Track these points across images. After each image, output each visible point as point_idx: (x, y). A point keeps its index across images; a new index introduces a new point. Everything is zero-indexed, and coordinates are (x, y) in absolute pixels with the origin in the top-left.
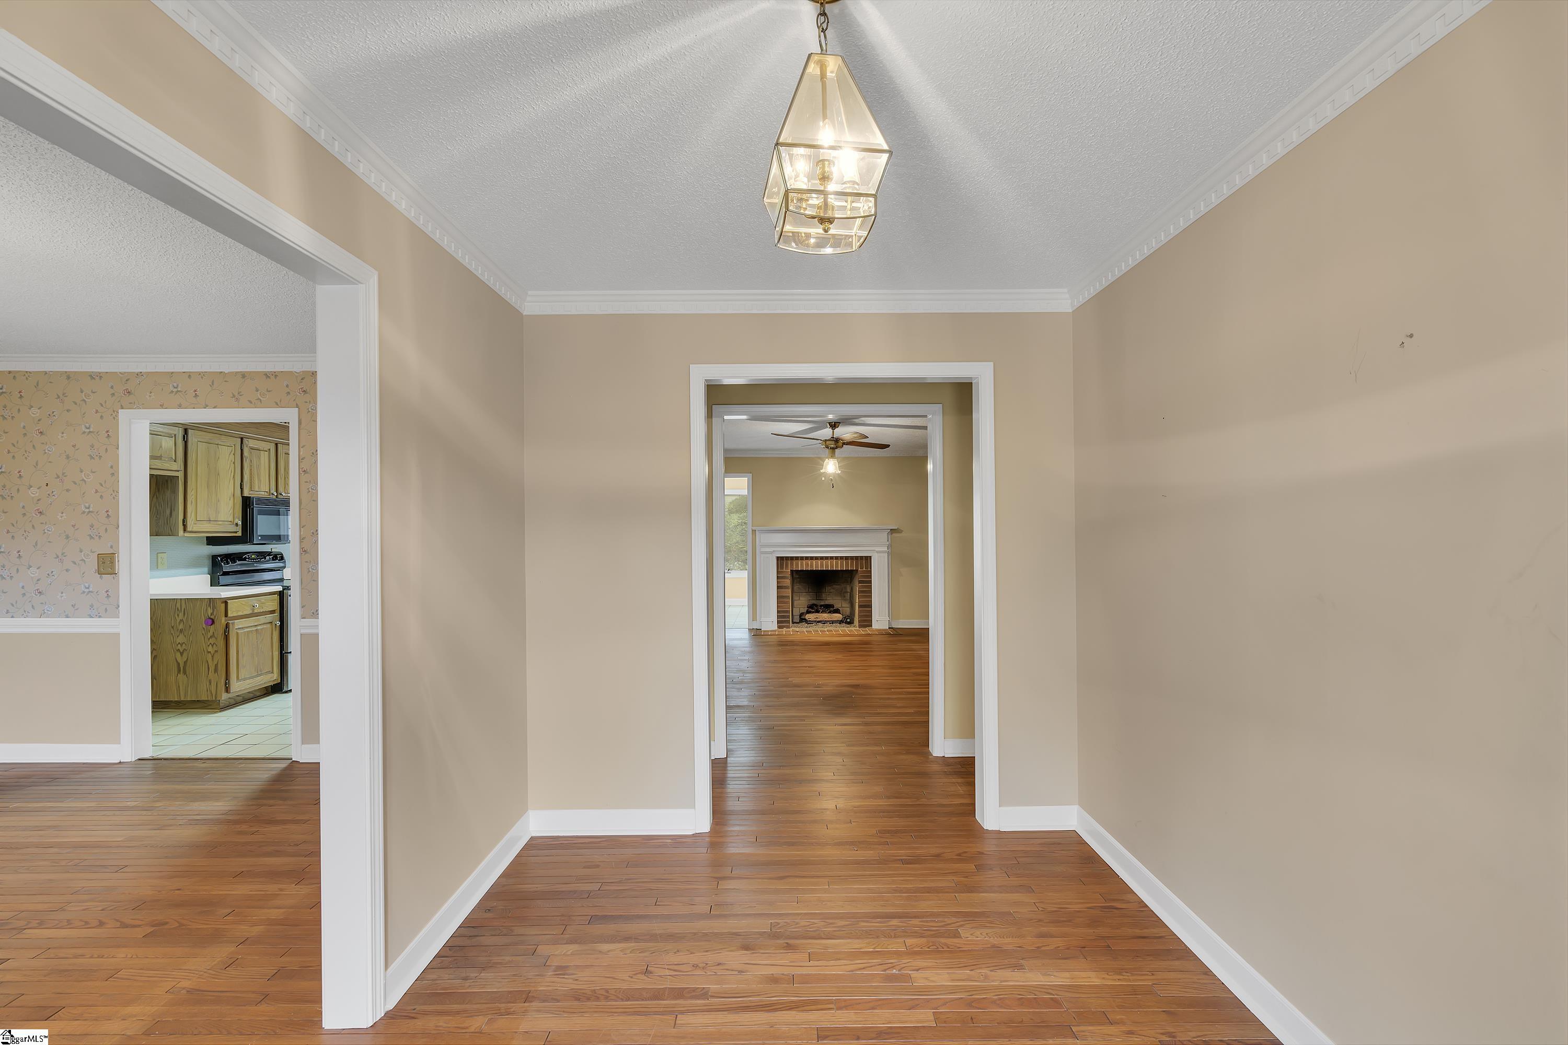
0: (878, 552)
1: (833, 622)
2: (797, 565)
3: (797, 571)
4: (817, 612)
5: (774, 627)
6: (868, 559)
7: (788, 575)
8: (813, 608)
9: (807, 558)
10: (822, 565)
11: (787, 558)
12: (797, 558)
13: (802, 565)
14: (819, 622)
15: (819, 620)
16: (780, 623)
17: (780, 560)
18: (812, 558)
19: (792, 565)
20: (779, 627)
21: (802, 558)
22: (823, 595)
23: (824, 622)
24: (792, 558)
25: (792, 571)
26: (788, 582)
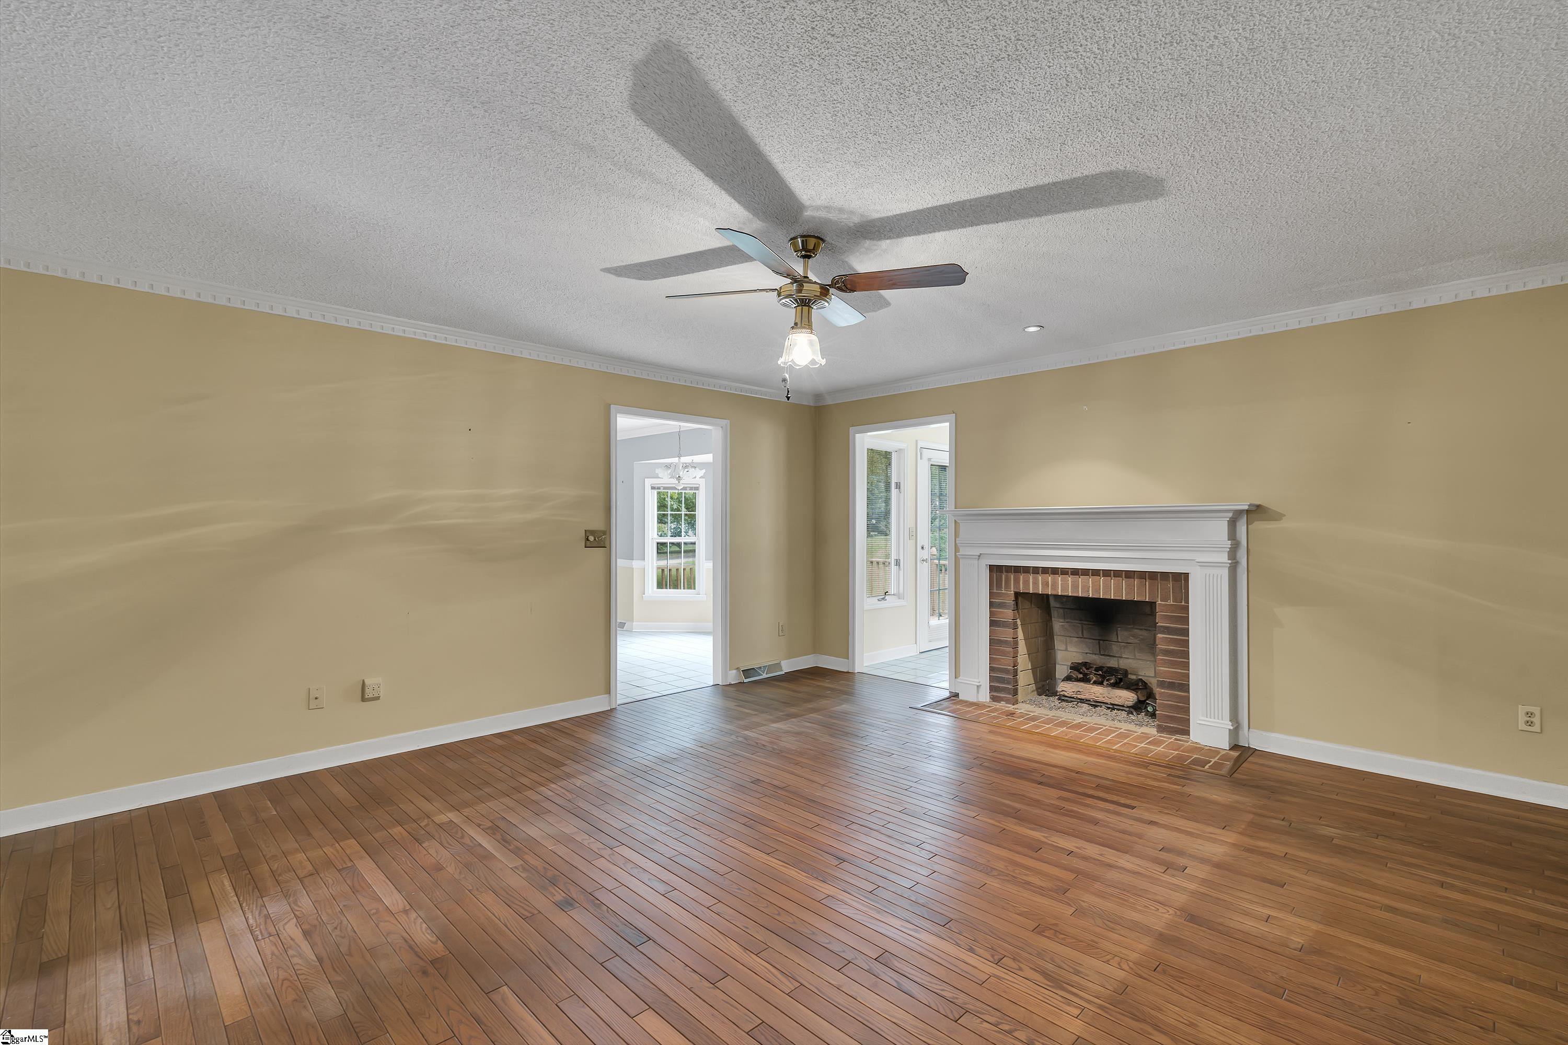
0: (1203, 565)
1: (1113, 707)
2: (1026, 583)
3: (1026, 595)
4: (1085, 680)
5: (984, 696)
6: (1181, 580)
7: (1010, 601)
8: (1081, 672)
9: (1045, 570)
10: (1075, 586)
11: (1009, 569)
12: (1026, 570)
13: (1036, 583)
14: (1082, 701)
15: (1083, 697)
16: (995, 691)
17: (996, 571)
18: (1055, 571)
19: (1017, 581)
20: (994, 699)
21: (1036, 570)
22: (1113, 646)
23: (1095, 704)
24: (1017, 570)
25: (1017, 595)
26: (1008, 614)
